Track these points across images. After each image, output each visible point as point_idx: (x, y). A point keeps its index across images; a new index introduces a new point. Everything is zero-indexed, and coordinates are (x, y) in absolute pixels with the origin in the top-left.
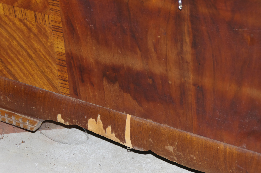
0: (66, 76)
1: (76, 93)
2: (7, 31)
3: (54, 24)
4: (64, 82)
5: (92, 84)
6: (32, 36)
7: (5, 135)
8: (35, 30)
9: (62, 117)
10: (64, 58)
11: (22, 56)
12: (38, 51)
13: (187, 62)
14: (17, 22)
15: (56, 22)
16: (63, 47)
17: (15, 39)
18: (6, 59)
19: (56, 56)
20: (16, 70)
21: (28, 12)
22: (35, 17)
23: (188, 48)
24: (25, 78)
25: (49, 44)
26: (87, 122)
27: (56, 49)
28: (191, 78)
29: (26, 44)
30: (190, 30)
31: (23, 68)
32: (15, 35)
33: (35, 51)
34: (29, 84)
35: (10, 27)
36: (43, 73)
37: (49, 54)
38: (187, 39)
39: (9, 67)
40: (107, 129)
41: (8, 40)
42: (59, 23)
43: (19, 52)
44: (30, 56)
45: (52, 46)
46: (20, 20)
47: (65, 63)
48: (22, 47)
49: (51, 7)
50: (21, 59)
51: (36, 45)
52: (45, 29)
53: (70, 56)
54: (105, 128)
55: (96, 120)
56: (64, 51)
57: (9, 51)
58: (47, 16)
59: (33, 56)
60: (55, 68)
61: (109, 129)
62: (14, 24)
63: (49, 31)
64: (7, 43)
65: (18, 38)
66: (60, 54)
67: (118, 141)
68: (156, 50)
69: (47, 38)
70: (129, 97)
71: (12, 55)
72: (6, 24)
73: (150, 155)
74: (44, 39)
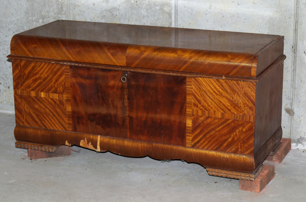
0: (71, 122)
1: (75, 130)
2: (44, 105)
3: (67, 98)
4: (69, 125)
5: (83, 124)
6: (56, 105)
7: (37, 159)
8: (58, 102)
9: (68, 142)
10: (71, 114)
11: (50, 116)
12: (59, 112)
13: (126, 107)
14: (50, 100)
15: (68, 97)
16: (71, 109)
17: (48, 108)
18: (42, 118)
19: (67, 113)
20: (46, 123)
21: (55, 94)
22: (59, 96)
23: (126, 101)
24: (50, 126)
25: (64, 108)
26: (80, 142)
27: (67, 110)
28: (127, 113)
29: (53, 110)
30: (127, 92)
31: (50, 122)
32: (48, 106)
33: (57, 112)
34: (53, 129)
35: (46, 103)
36: (60, 122)
37: (64, 113)
38: (126, 97)
39: (44, 122)
40: (89, 144)
41: (44, 109)
42: (69, 97)
43: (49, 114)
44: (54, 115)
45: (65, 109)
46: (51, 99)
47: (71, 116)
48: (51, 111)
49: (67, 91)
50: (50, 117)
51: (58, 110)
52: (63, 101)
53: (73, 112)
54: (88, 143)
55: (84, 141)
56: (71, 110)
57: (44, 115)
58: (64, 95)
59: (56, 115)
60: (66, 120)
61: (90, 144)
62: (48, 101)
63: (64, 102)
64: (44, 111)
65: (49, 108)
66: (68, 112)
67: (94, 149)
68: (112, 103)
69: (63, 105)
70: (99, 127)
71: (45, 116)
72: (44, 102)
73: (108, 152)
74: (62, 106)
